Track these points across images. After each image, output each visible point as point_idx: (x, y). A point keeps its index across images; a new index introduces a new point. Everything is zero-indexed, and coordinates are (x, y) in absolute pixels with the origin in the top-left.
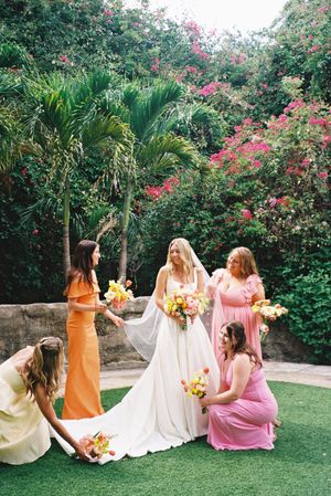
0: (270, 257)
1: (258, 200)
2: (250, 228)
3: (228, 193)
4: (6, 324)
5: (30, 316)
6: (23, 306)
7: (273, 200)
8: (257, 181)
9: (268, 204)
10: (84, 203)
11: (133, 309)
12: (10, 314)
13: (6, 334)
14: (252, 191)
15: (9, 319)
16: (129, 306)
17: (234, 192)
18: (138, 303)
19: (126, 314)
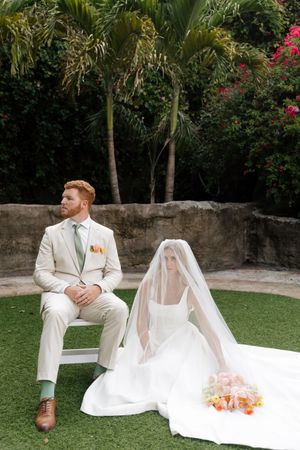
2: (289, 127)
4: (32, 222)
5: (56, 216)
6: (50, 207)
10: (160, 109)
11: (161, 213)
12: (36, 214)
13: (32, 232)
15: (35, 218)
16: (158, 210)
17: (285, 87)
18: (168, 207)
19: (154, 218)
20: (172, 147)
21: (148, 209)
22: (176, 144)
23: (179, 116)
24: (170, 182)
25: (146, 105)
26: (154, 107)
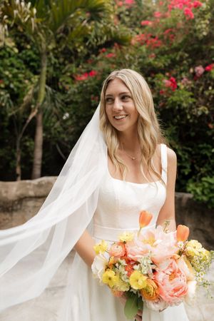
0: (193, 134)
1: (181, 72)
2: (175, 98)
3: (150, 64)
7: (200, 70)
8: (180, 53)
9: (194, 74)
11: (31, 193)
14: (174, 63)
16: (28, 189)
17: (156, 63)
18: (40, 185)
19: (22, 199)
20: (40, 118)
21: (15, 189)
22: (43, 116)
23: (46, 90)
24: (38, 154)
25: (12, 86)
26: (18, 88)
